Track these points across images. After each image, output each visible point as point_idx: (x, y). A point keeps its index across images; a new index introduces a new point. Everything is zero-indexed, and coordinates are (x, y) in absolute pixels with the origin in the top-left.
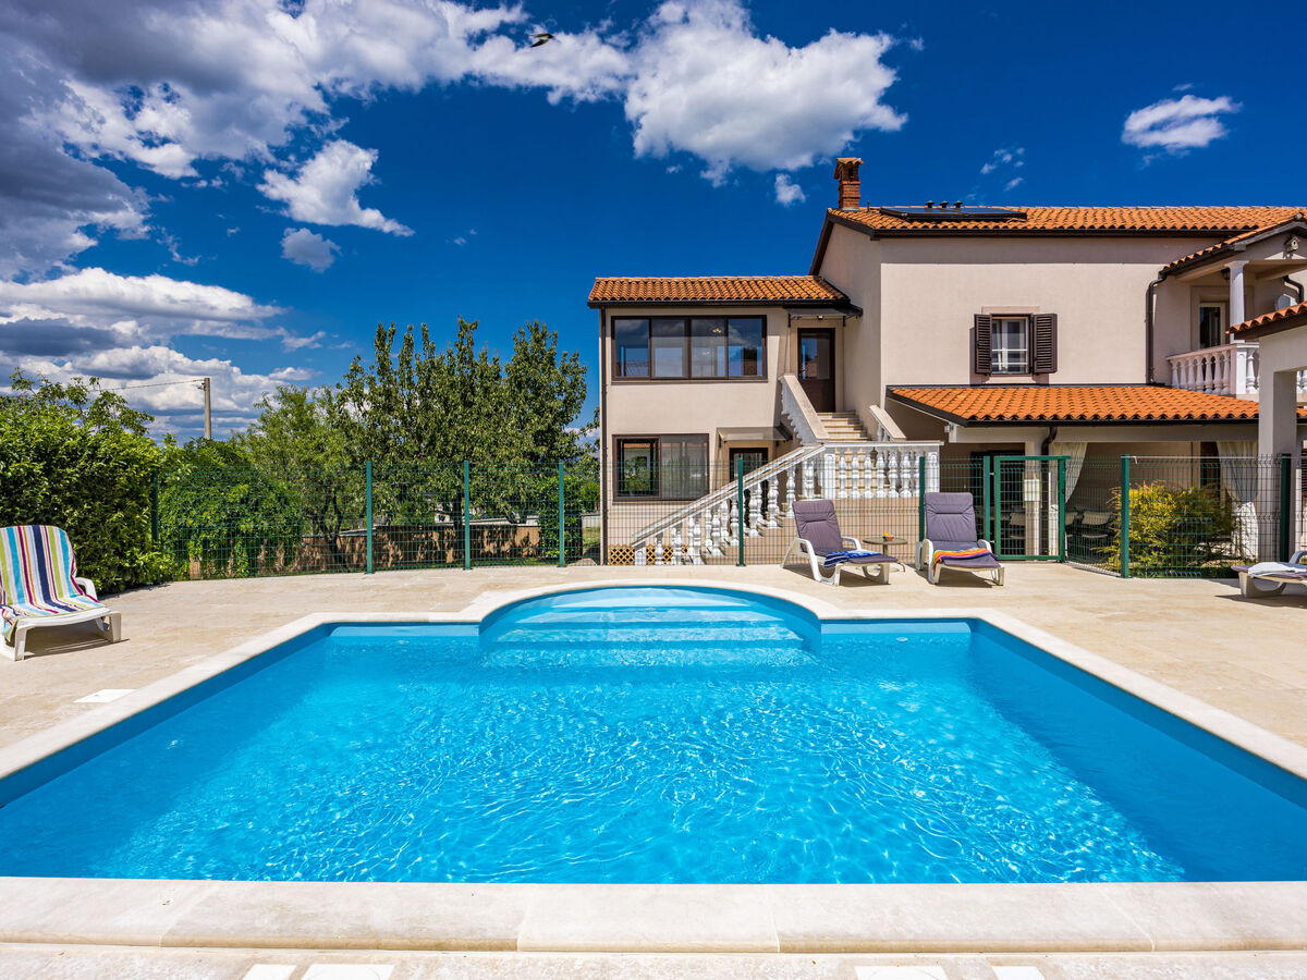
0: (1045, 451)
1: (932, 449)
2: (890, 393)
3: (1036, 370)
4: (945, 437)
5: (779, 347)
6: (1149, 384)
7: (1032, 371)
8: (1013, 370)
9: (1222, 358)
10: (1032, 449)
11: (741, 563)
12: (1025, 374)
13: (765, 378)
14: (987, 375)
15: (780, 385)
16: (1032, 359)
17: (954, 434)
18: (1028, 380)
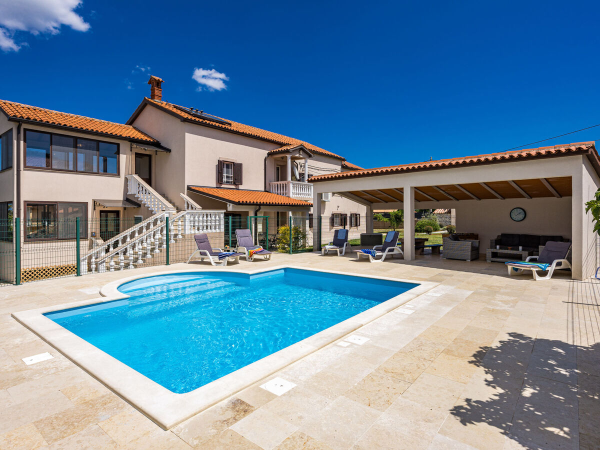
0: (256, 214)
1: (222, 213)
2: (189, 188)
3: (236, 184)
4: (226, 208)
5: (126, 160)
6: (265, 191)
7: (234, 184)
8: (228, 182)
9: (286, 185)
10: (252, 214)
11: (168, 264)
12: (232, 185)
13: (118, 174)
14: (221, 184)
15: (126, 180)
16: (235, 179)
17: (230, 208)
18: (233, 187)
